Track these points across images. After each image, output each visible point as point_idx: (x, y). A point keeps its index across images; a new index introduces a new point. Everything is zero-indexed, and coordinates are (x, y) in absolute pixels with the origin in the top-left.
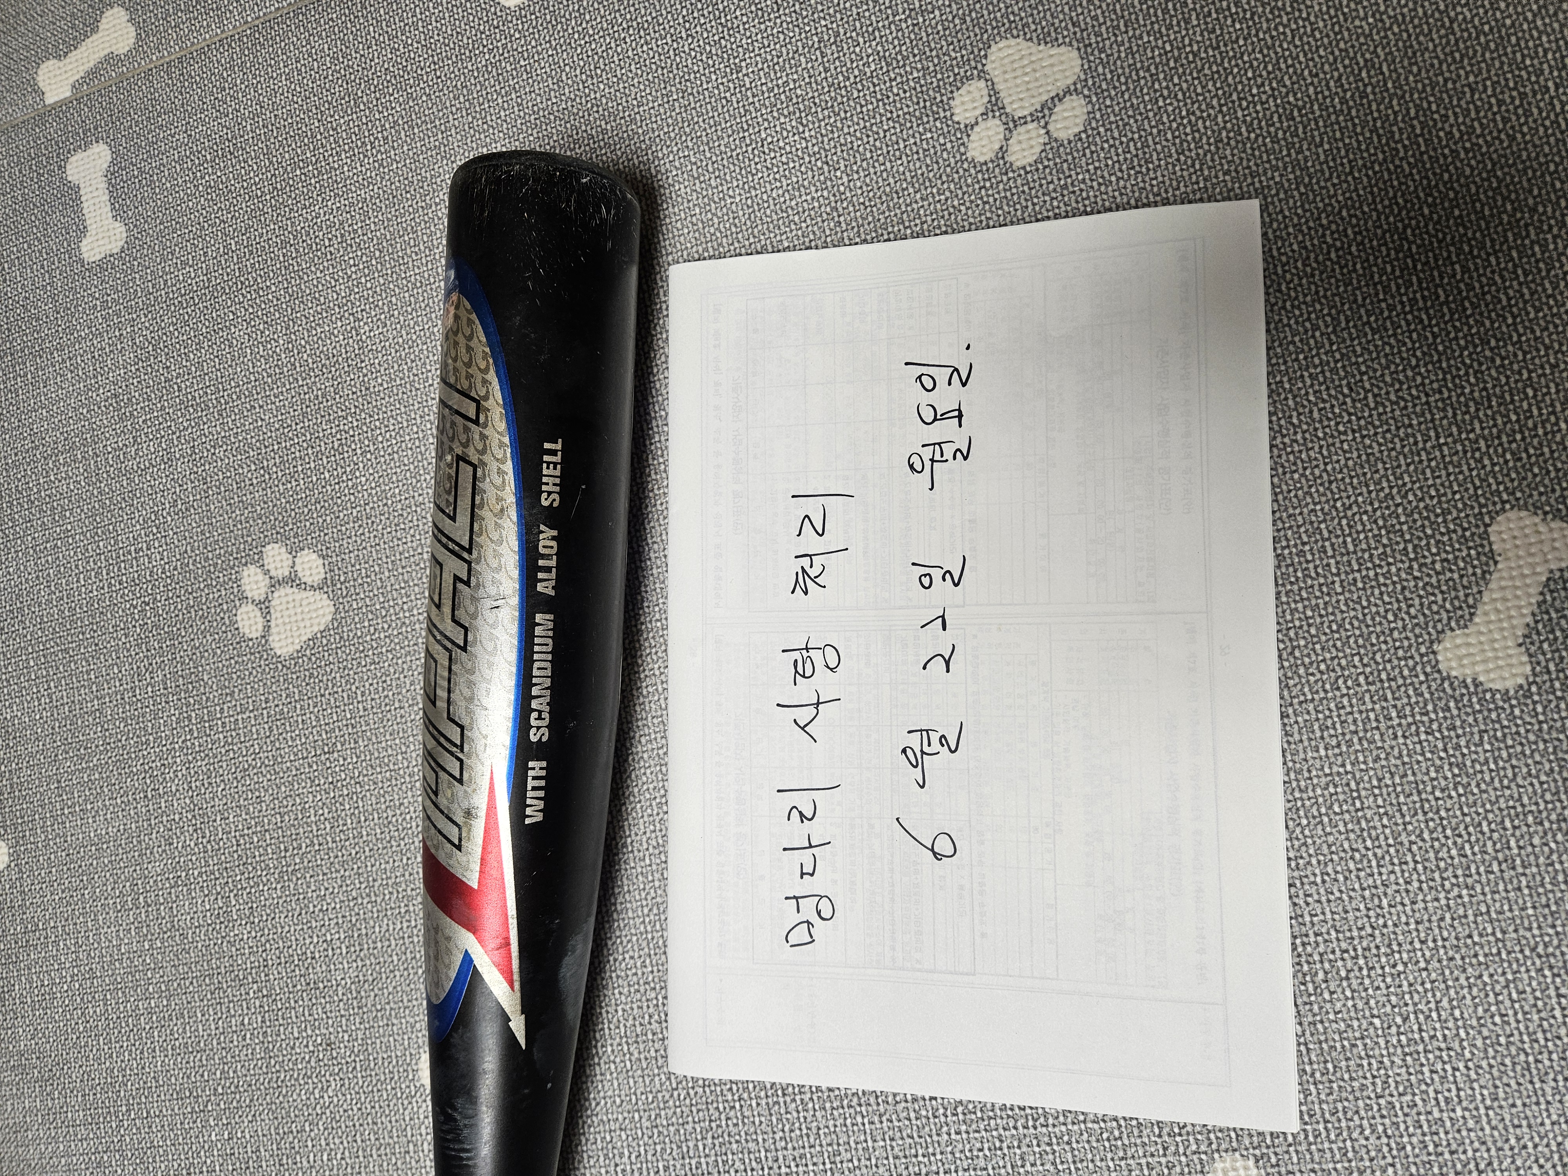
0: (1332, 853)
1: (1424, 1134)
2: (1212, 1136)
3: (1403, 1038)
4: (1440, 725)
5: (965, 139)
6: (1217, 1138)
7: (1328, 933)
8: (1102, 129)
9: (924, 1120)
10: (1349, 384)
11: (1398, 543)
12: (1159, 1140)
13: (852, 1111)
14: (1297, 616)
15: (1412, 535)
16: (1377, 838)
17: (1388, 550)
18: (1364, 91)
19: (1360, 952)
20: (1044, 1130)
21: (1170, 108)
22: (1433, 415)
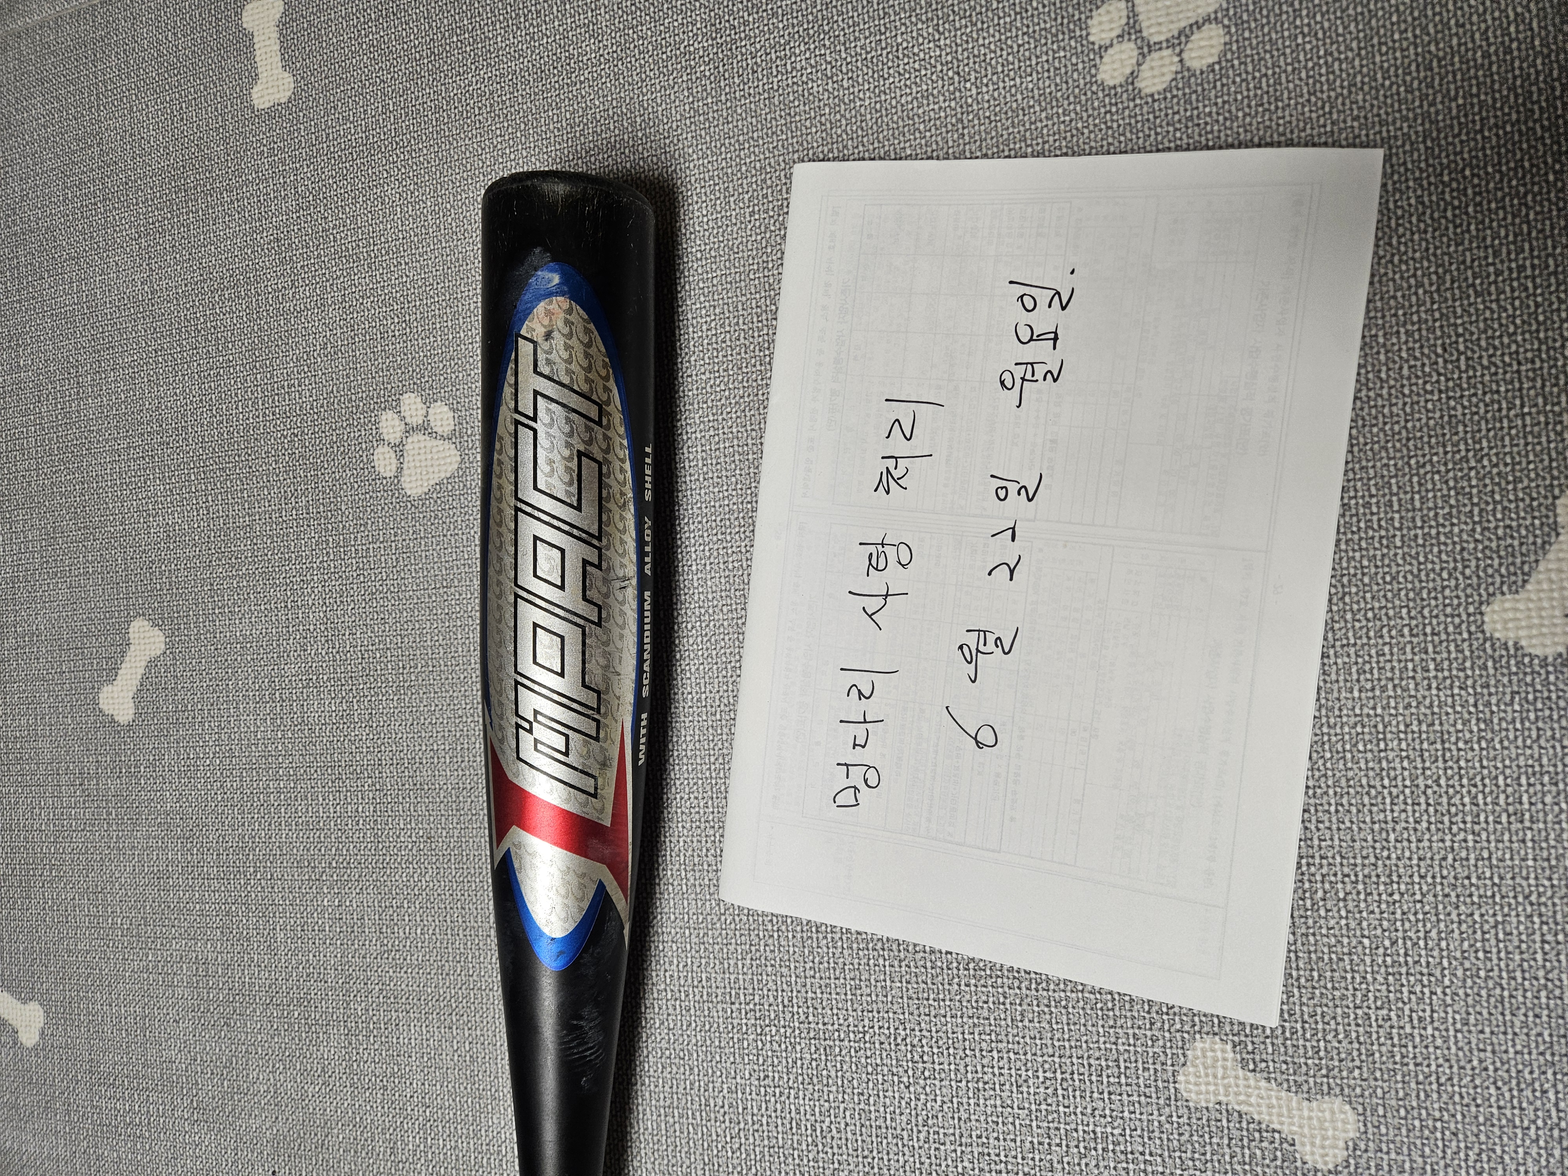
0: (1350, 786)
1: (1393, 1046)
2: (1196, 1019)
3: (1388, 959)
4: (1475, 682)
5: (1098, 60)
6: (1201, 1021)
7: (1333, 858)
8: (1236, 62)
9: (938, 970)
10: (1443, 344)
11: (1465, 505)
12: (1147, 1016)
13: (876, 953)
14: (1353, 564)
15: (1480, 498)
16: (1395, 778)
17: (1454, 511)
18: (1510, 47)
19: (1360, 878)
20: (1045, 993)
21: (1308, 47)
22: (1521, 383)
